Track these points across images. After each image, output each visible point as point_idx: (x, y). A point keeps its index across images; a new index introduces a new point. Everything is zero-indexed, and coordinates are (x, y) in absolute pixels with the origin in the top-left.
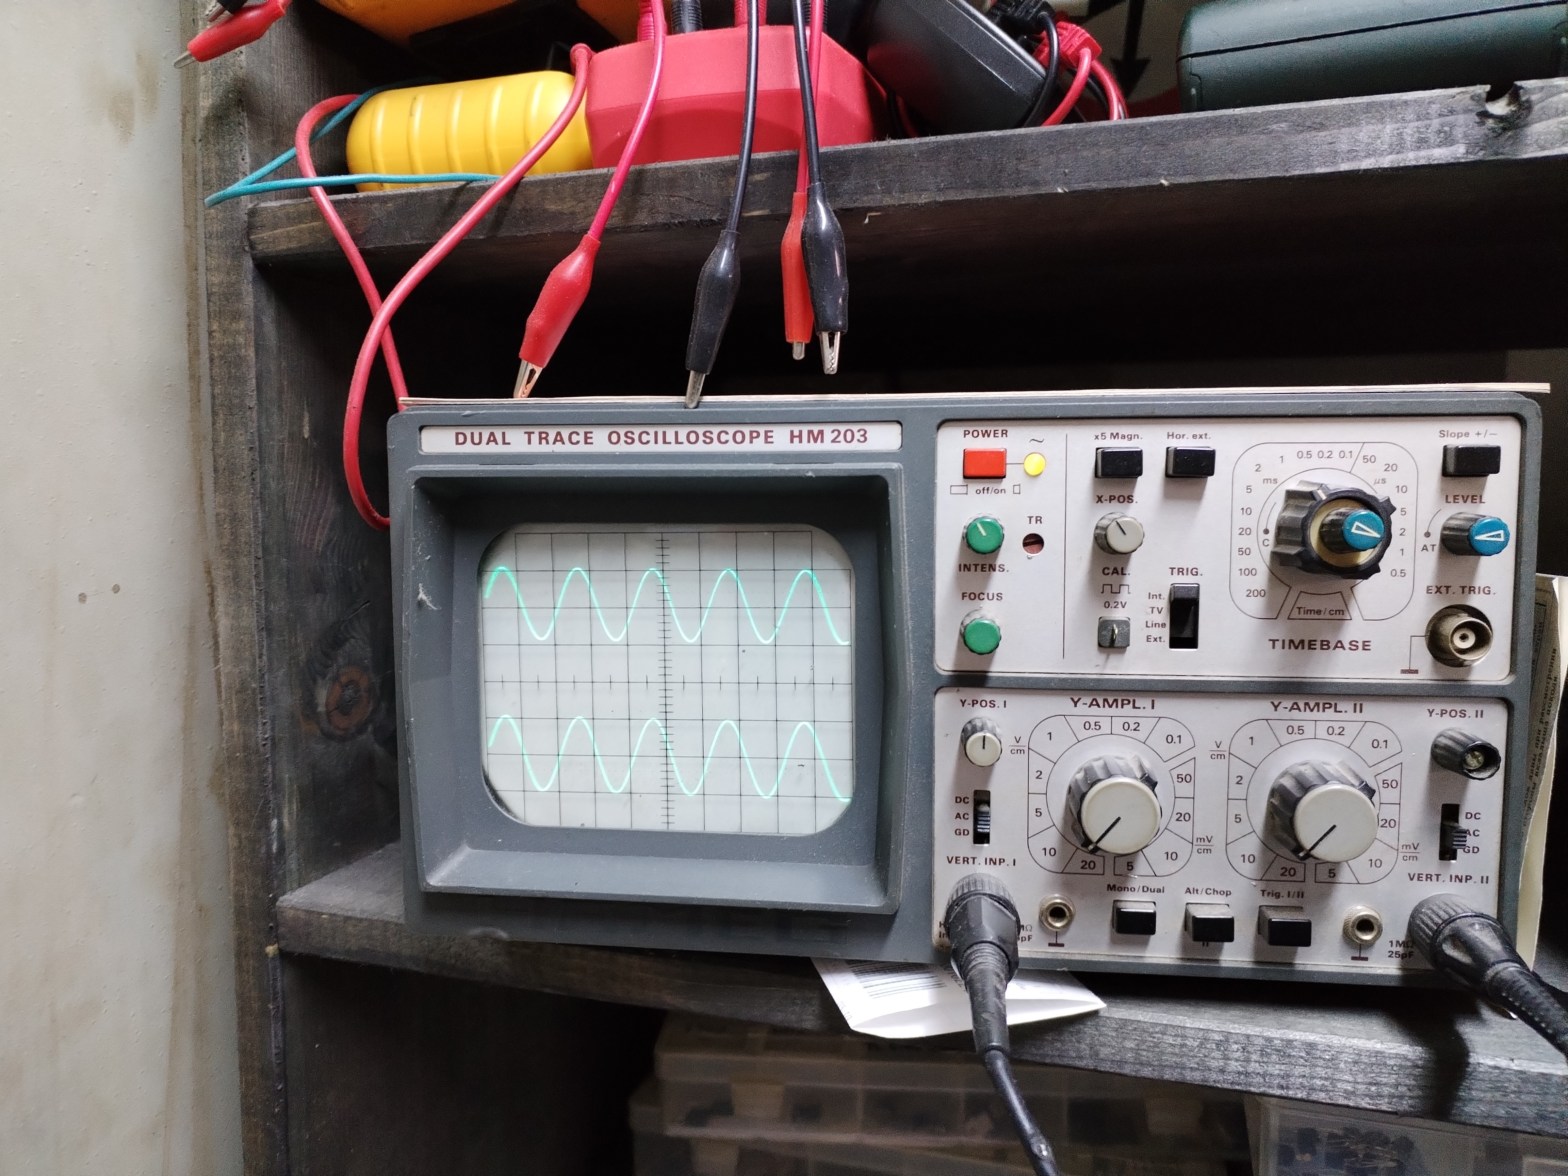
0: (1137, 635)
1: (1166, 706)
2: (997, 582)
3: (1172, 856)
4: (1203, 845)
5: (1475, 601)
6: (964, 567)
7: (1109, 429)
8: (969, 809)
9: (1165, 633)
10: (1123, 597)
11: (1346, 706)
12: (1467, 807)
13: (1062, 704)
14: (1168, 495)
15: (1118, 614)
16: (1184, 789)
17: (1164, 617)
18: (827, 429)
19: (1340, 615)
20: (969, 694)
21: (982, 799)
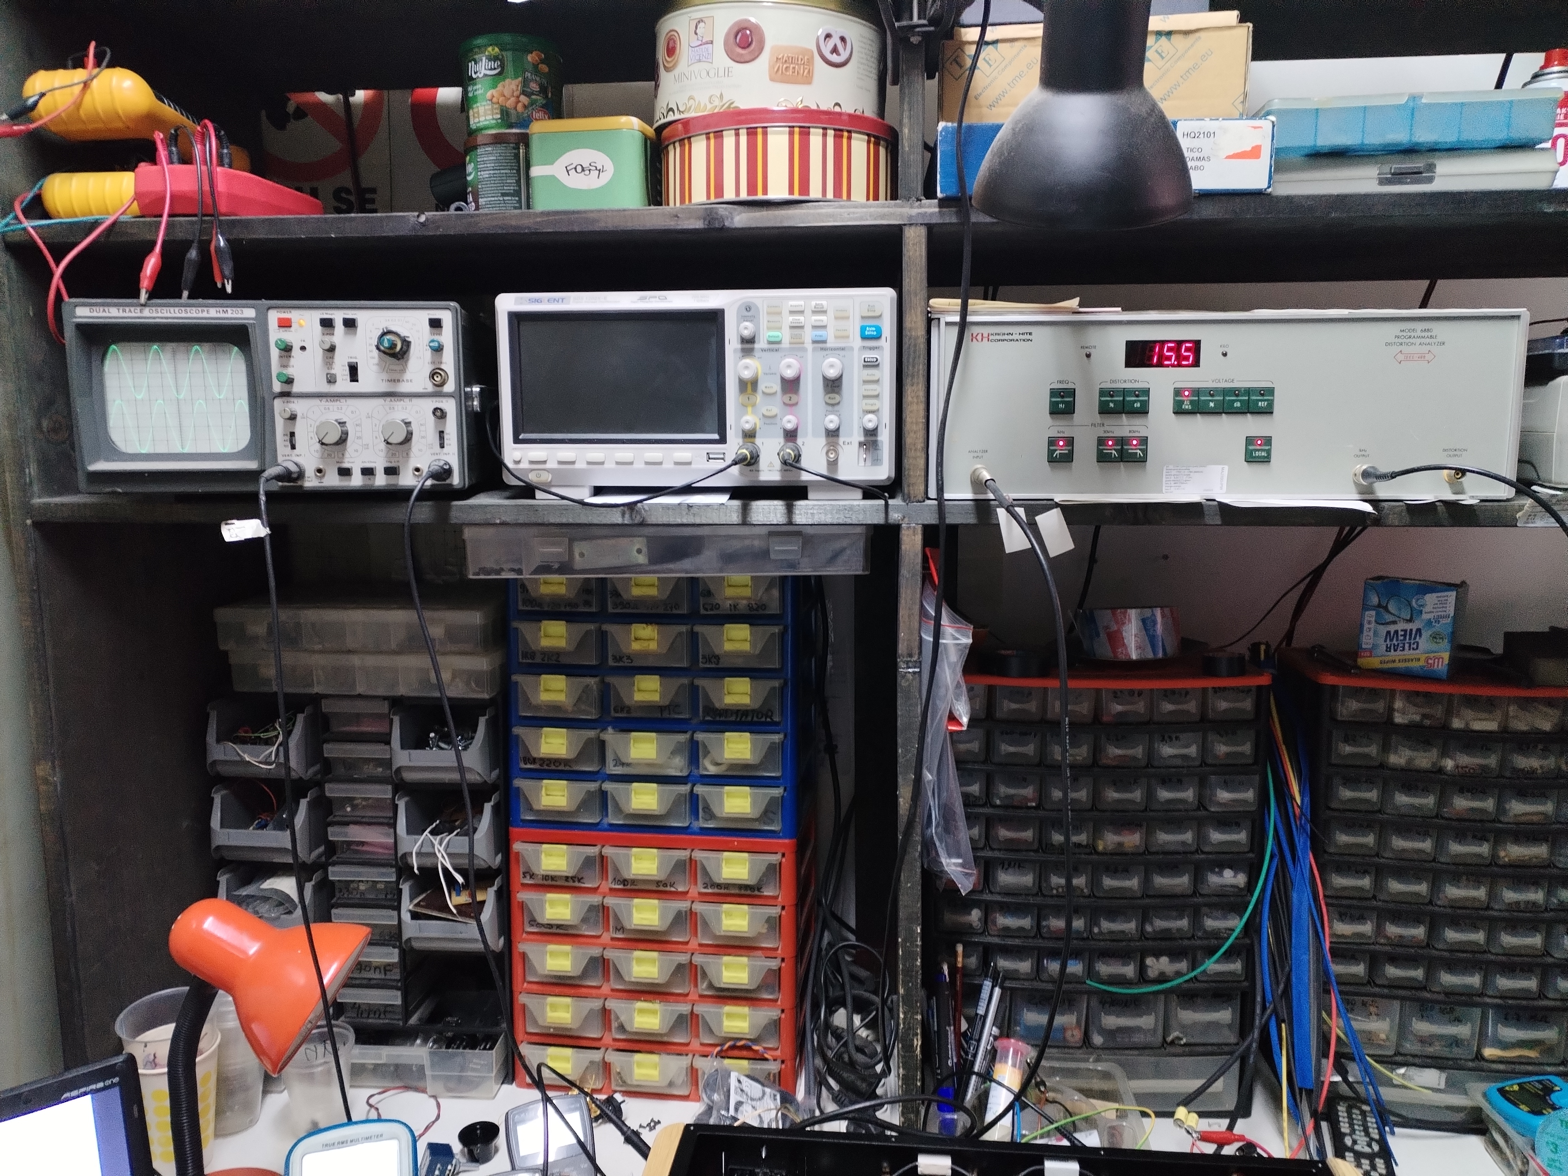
0: (339, 379)
1: (351, 401)
2: (292, 361)
3: (356, 451)
4: (366, 447)
5: (443, 367)
6: (281, 357)
7: (325, 311)
8: (288, 438)
9: (348, 378)
10: (334, 366)
11: (407, 400)
12: (447, 431)
13: (316, 401)
14: (346, 333)
15: (333, 372)
16: (358, 428)
17: (348, 372)
18: (229, 309)
19: (403, 371)
20: (285, 399)
21: (292, 434)
